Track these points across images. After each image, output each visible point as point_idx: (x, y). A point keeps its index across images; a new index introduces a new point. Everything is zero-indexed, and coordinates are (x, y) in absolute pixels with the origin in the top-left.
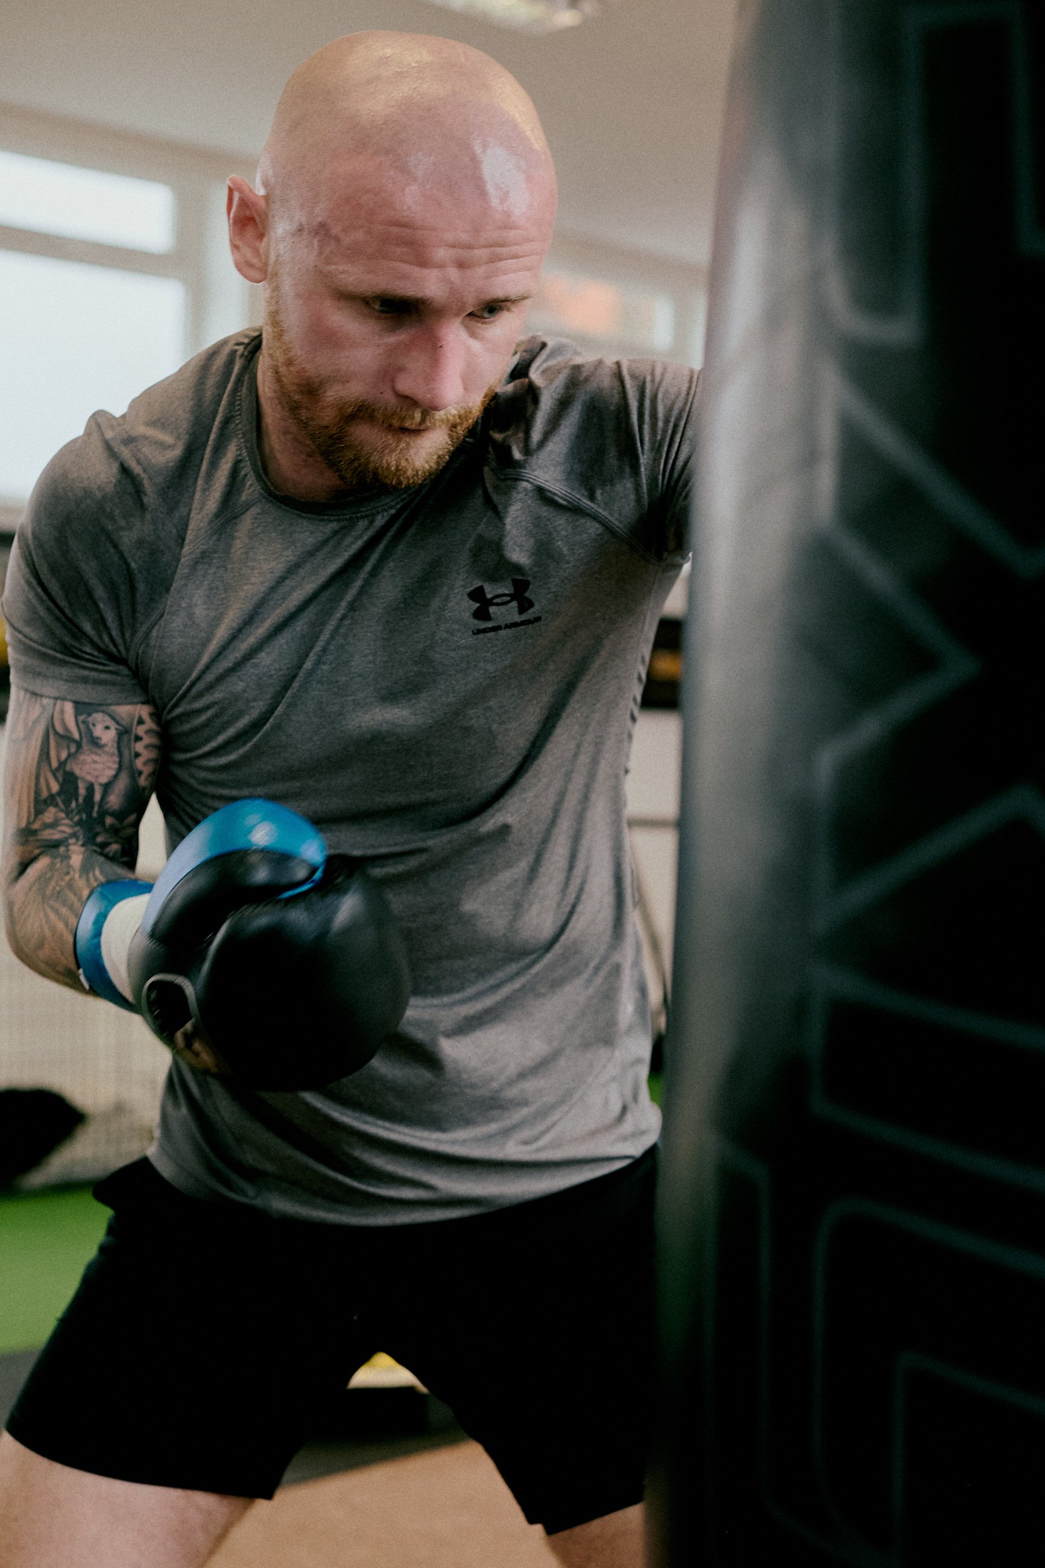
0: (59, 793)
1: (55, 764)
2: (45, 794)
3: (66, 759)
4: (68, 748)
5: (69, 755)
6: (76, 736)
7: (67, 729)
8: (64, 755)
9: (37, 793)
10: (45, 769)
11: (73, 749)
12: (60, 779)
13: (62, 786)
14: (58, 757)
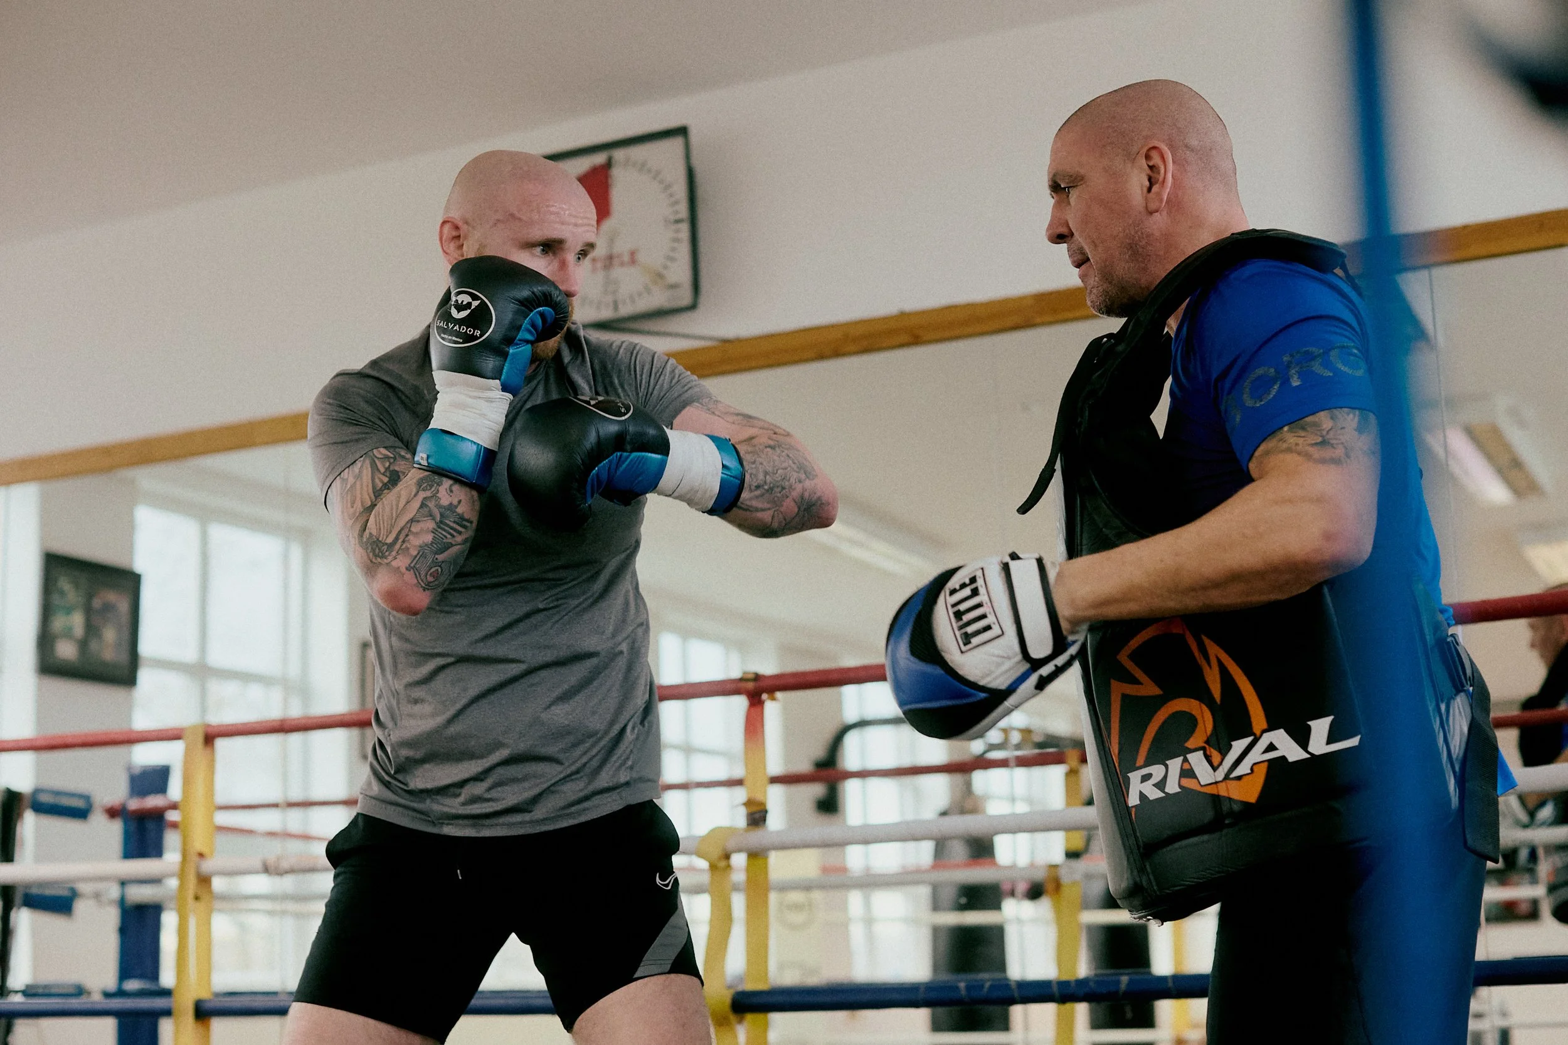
0: (388, 482)
1: (382, 470)
2: (380, 485)
3: (389, 466)
4: (389, 461)
5: (390, 463)
6: (392, 456)
7: (384, 455)
8: (387, 464)
9: (374, 487)
10: (378, 476)
11: (392, 460)
12: (388, 474)
13: (390, 478)
14: (384, 466)
